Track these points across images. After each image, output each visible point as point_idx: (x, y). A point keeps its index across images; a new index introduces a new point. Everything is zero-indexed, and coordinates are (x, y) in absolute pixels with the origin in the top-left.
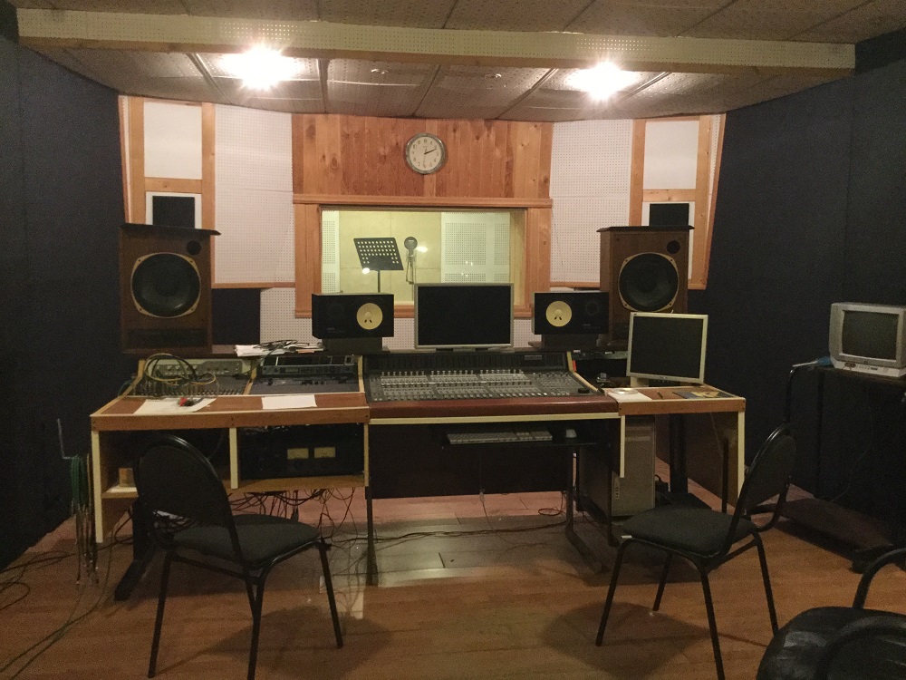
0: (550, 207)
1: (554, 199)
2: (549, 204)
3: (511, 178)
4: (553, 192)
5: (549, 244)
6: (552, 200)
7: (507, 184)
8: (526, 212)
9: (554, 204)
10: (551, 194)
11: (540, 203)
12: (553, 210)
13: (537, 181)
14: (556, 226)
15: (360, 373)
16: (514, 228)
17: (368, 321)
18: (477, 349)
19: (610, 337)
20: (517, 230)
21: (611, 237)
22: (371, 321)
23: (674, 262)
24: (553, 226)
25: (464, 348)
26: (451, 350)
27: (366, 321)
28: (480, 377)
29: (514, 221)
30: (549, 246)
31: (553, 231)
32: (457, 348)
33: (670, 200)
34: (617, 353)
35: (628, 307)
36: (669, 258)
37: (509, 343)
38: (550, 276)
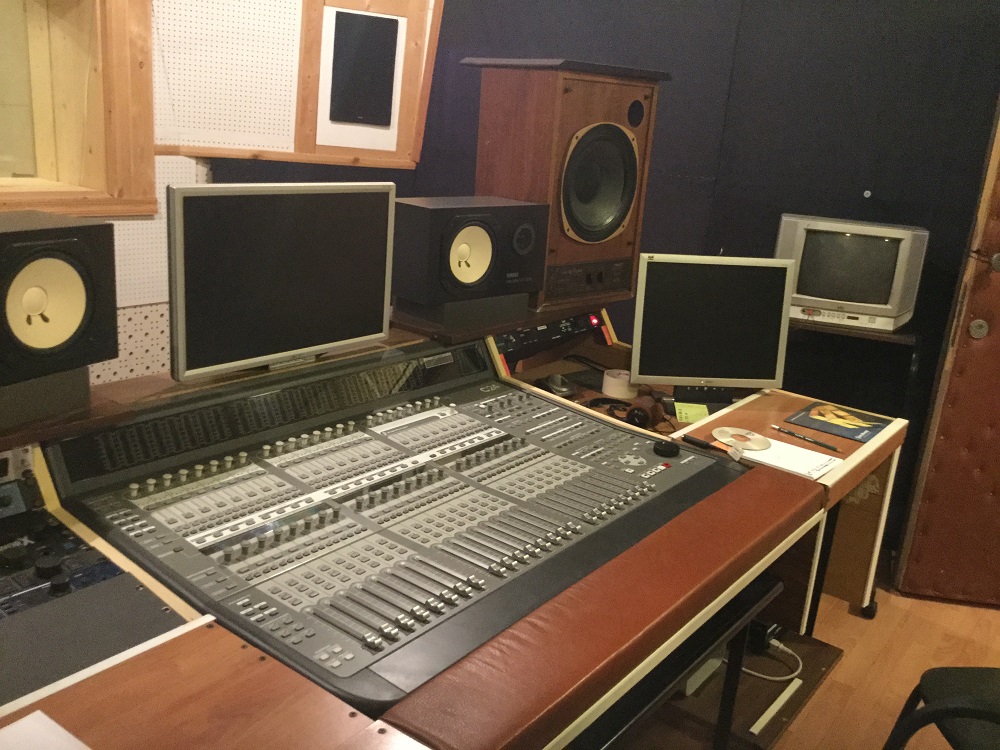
5: (150, 65)
14: (161, 31)
15: (52, 504)
16: (45, 23)
17: (37, 320)
18: (319, 357)
19: (541, 295)
20: (57, 31)
21: (560, 84)
22: (45, 319)
23: (635, 144)
24: (154, 30)
25: (294, 358)
26: (265, 368)
27: (29, 320)
28: (382, 438)
29: (44, 11)
30: (150, 71)
31: (155, 41)
32: (280, 361)
33: (367, 10)
34: (554, 326)
35: (571, 234)
36: (630, 135)
37: (381, 331)
38: (152, 131)
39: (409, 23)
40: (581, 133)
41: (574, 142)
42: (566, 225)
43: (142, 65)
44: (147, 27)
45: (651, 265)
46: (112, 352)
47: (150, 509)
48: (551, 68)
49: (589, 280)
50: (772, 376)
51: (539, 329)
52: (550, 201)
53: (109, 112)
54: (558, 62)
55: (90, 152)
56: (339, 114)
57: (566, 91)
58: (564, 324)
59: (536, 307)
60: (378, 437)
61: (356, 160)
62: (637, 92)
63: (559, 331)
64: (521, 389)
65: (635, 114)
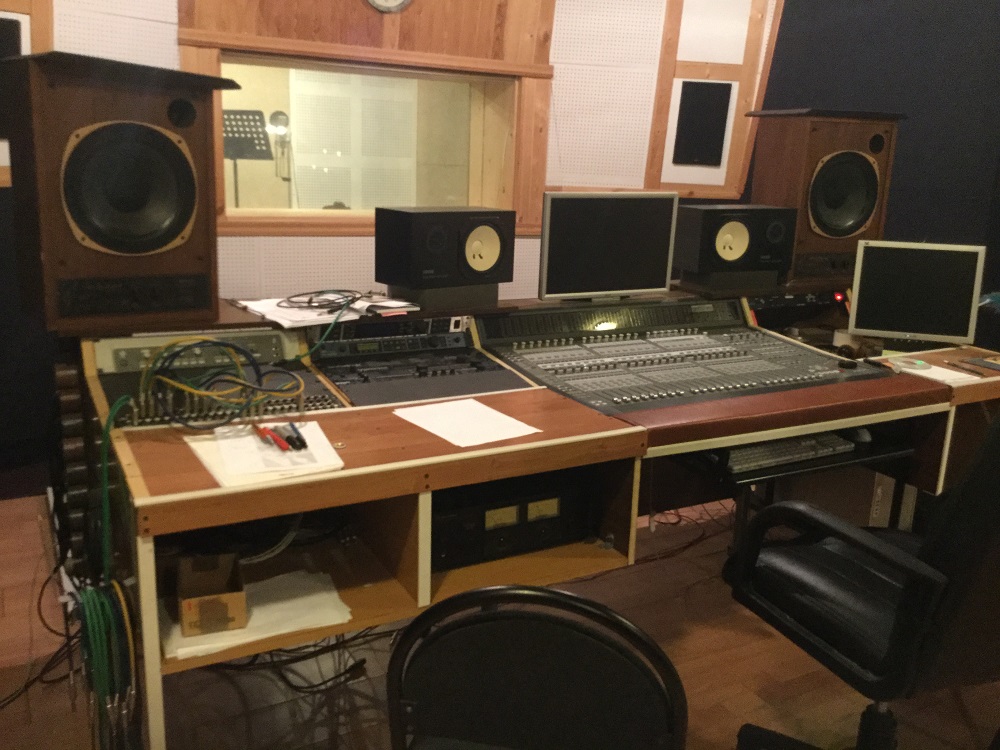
0: (550, 77)
1: (556, 66)
2: (547, 73)
3: (502, 32)
4: (555, 56)
5: (547, 130)
6: (552, 68)
7: (498, 39)
8: (517, 83)
9: (555, 74)
10: (552, 60)
11: (536, 71)
12: (554, 82)
13: (535, 37)
14: (556, 106)
15: (477, 345)
16: (482, 106)
17: (477, 257)
18: (623, 297)
19: (791, 273)
20: (489, 109)
21: (808, 125)
22: (481, 257)
23: (876, 166)
24: (552, 106)
25: (607, 296)
26: (589, 300)
27: (474, 257)
28: (655, 344)
29: (482, 96)
30: (546, 134)
31: (551, 113)
32: (597, 297)
33: (708, 78)
34: (800, 297)
35: (817, 230)
36: (871, 159)
37: (664, 286)
38: (545, 177)
39: (741, 86)
40: (826, 158)
41: (820, 165)
42: (813, 224)
43: (542, 131)
44: (547, 104)
45: (868, 250)
46: (510, 279)
47: (521, 354)
48: (799, 115)
49: (833, 265)
50: (965, 333)
51: (787, 297)
52: (799, 207)
53: (517, 163)
54: (805, 111)
55: (504, 191)
56: (681, 158)
57: (814, 130)
58: (809, 297)
59: (786, 282)
60: (650, 343)
61: (691, 193)
62: (879, 128)
63: (805, 301)
64: (760, 331)
65: (876, 144)
